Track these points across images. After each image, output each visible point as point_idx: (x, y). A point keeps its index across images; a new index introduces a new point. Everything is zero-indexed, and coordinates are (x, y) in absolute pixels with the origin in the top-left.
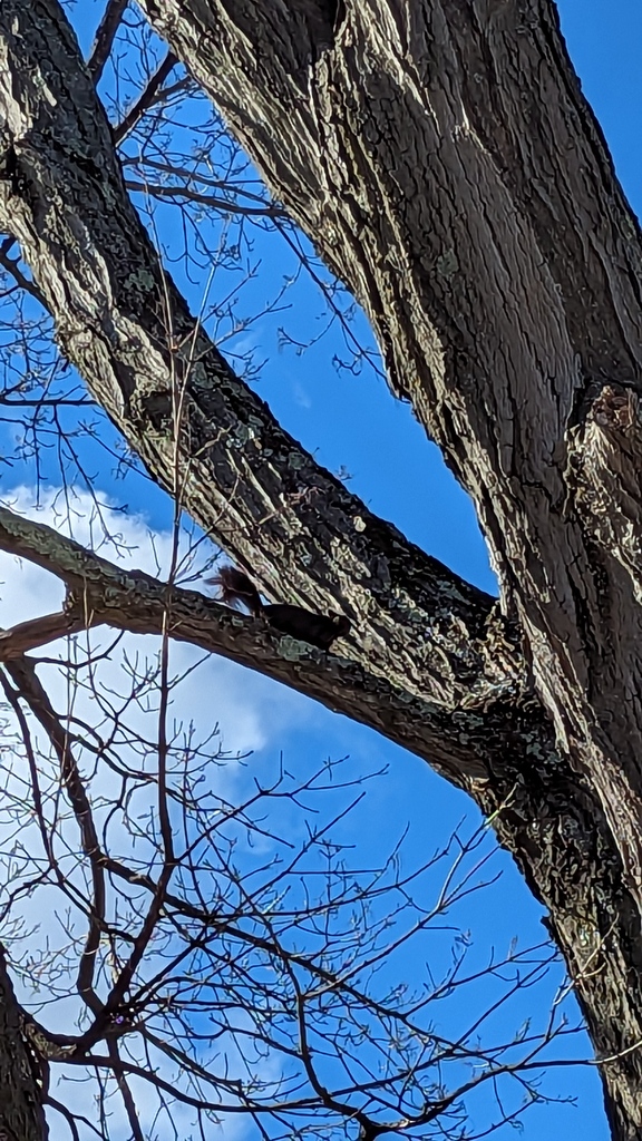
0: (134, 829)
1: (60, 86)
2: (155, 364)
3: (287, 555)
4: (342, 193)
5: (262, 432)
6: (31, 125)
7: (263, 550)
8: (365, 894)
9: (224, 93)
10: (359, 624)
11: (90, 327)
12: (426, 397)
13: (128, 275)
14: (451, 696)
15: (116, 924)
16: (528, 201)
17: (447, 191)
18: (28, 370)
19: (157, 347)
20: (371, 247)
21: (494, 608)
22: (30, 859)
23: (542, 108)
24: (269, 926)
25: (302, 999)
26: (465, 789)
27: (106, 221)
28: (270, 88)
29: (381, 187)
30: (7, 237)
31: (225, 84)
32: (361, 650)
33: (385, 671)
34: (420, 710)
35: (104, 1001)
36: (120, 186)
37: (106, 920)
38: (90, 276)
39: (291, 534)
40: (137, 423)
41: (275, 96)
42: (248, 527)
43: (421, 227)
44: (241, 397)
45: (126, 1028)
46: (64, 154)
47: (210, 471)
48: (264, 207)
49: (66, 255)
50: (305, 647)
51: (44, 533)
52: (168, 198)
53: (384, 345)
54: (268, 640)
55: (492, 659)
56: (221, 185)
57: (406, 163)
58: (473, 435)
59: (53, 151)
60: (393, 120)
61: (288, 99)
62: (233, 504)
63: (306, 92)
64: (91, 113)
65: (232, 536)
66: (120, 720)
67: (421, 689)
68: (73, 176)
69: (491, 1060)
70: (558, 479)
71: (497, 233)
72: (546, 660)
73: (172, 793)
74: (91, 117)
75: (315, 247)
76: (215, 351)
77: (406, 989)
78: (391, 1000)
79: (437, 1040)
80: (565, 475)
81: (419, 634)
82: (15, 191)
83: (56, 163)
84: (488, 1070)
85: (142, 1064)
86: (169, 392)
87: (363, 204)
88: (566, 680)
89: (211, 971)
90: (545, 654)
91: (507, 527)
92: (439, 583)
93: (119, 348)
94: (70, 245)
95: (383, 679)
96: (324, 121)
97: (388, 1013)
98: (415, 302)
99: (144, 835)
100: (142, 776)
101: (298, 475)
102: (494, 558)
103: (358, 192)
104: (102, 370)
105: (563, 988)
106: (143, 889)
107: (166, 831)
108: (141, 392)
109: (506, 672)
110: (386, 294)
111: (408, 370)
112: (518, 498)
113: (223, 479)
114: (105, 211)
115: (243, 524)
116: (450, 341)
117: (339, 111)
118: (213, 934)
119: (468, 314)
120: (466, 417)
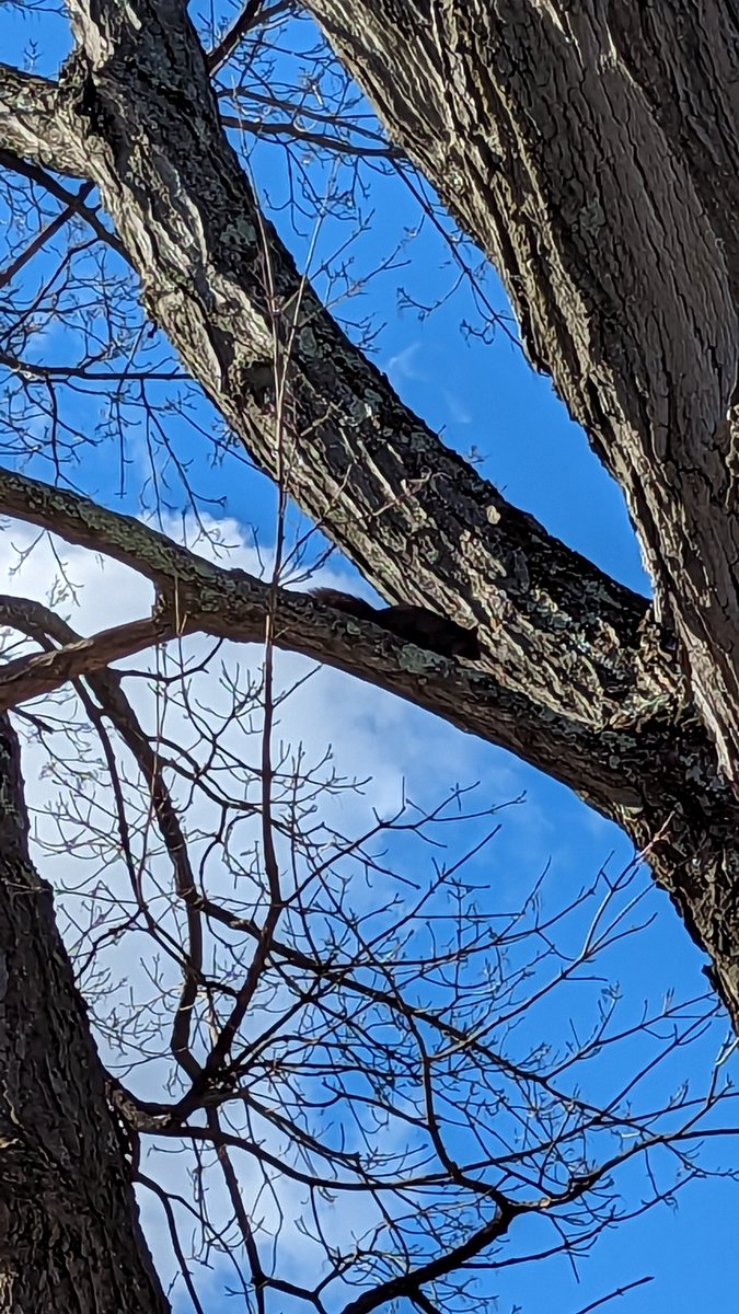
0: (235, 868)
1: (145, 6)
2: (257, 330)
3: (409, 551)
4: (470, 134)
5: (380, 408)
6: (112, 51)
7: (382, 545)
8: (500, 939)
9: (334, 18)
10: (492, 631)
11: (180, 286)
12: (568, 370)
13: (226, 226)
14: (599, 714)
15: (214, 976)
16: (685, 143)
17: (591, 132)
18: (111, 339)
19: (258, 311)
20: (504, 196)
21: (648, 612)
22: (116, 901)
23: (701, 34)
24: (387, 974)
25: (427, 1061)
26: (615, 820)
27: (200, 164)
28: (386, 11)
29: (516, 127)
30: (85, 181)
31: (335, 7)
32: (496, 661)
33: (524, 685)
34: (564, 729)
35: (203, 1065)
36: (216, 123)
37: (204, 971)
38: (181, 227)
39: (415, 527)
40: (236, 398)
41: (393, 21)
42: (365, 519)
43: (562, 172)
44: (356, 368)
45: (227, 1094)
46: (150, 84)
47: (321, 455)
48: (382, 146)
49: (153, 202)
50: (431, 657)
51: (130, 527)
52: (271, 137)
53: (519, 311)
54: (388, 649)
55: (646, 671)
56: (332, 120)
57: (544, 99)
58: (623, 415)
59: (138, 82)
60: (529, 49)
61: (407, 24)
62: (346, 490)
63: (428, 15)
64: (181, 37)
65: (347, 529)
66: (218, 742)
67: (565, 705)
68: (161, 111)
69: (642, 1129)
70: (721, 466)
71: (651, 183)
72: (706, 674)
73: (278, 825)
74: (181, 42)
75: (440, 197)
76: (325, 314)
77: (547, 1051)
78: (532, 1063)
79: (583, 1107)
80: (727, 460)
81: (561, 642)
82: (94, 129)
83: (140, 95)
84: (640, 1142)
85: (244, 1135)
86: (268, 364)
87: (494, 146)
88: (730, 696)
89: (325, 1030)
90: (705, 666)
91: (661, 520)
92: (584, 583)
93: (215, 311)
94: (157, 192)
95: (520, 694)
96: (449, 50)
97: (526, 1076)
98: (555, 259)
99: (248, 875)
100: (245, 806)
101: (422, 459)
102: (646, 556)
103: (488, 133)
104: (196, 337)
105: (726, 1046)
106: (245, 935)
107: (272, 869)
108: (240, 363)
109: (662, 686)
110: (521, 251)
111: (548, 339)
112: (674, 486)
113: (336, 463)
114: (198, 152)
115: (359, 515)
116: (596, 306)
117: (466, 38)
118: (327, 987)
119: (617, 274)
120: (614, 394)
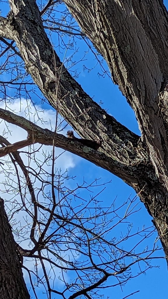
0: (45, 196)
1: (26, 1)
2: (51, 74)
3: (85, 125)
4: (100, 30)
5: (79, 92)
6: (19, 11)
7: (79, 123)
8: (105, 213)
9: (70, 4)
10: (104, 143)
11: (34, 64)
12: (122, 84)
13: (44, 51)
14: (128, 162)
15: (40, 221)
16: (149, 32)
17: (128, 30)
18: (18, 75)
19: (52, 70)
20: (108, 44)
21: (139, 139)
22: (18, 203)
23: (153, 8)
24: (80, 221)
25: (89, 241)
26: (132, 186)
27: (38, 36)
28: (82, 2)
29: (111, 29)
30: (12, 41)
31: (70, 1)
32: (105, 150)
33: (111, 156)
34: (120, 166)
35: (37, 241)
36: (42, 27)
37: (38, 220)
38: (34, 51)
39: (87, 119)
40: (46, 90)
41: (83, 5)
42: (75, 118)
43: (121, 39)
44: (73, 83)
45: (43, 248)
46: (27, 19)
47: (65, 103)
48: (80, 33)
49: (28, 45)
50: (90, 149)
51: (22, 119)
52: (54, 31)
53: (111, 71)
54: (80, 147)
55: (139, 152)
56: (68, 27)
57: (117, 23)
58: (134, 94)
59: (24, 18)
60: (114, 11)
61: (86, 5)
62: (71, 111)
63: (91, 4)
64: (34, 8)
65: (71, 120)
66: (41, 168)
67: (120, 160)
68: (30, 25)
69: (137, 256)
70: (157, 106)
71: (141, 41)
72: (153, 153)
73: (55, 187)
74: (34, 9)
75: (93, 44)
76: (67, 71)
77: (115, 239)
78: (112, 242)
79: (124, 251)
80: (158, 105)
81: (120, 146)
82: (15, 29)
83: (25, 21)
84: (137, 260)
85: (47, 257)
86: (55, 82)
87: (106, 33)
88: (158, 158)
89: (65, 233)
90: (153, 152)
91: (143, 118)
92: (125, 132)
93: (42, 70)
94: (29, 43)
95: (110, 158)
96: (96, 11)
97: (111, 244)
98: (119, 59)
99: (48, 198)
100: (47, 182)
101: (88, 104)
102: (140, 127)
103: (104, 30)
104: (37, 76)
105: (157, 238)
106: (47, 212)
107: (54, 197)
108: (47, 82)
109: (143, 156)
110: (112, 57)
111: (118, 77)
112: (146, 111)
113: (69, 105)
114: (38, 34)
116: (129, 69)
117: (100, 9)
118: (66, 224)
119: (133, 62)
120: (133, 89)
